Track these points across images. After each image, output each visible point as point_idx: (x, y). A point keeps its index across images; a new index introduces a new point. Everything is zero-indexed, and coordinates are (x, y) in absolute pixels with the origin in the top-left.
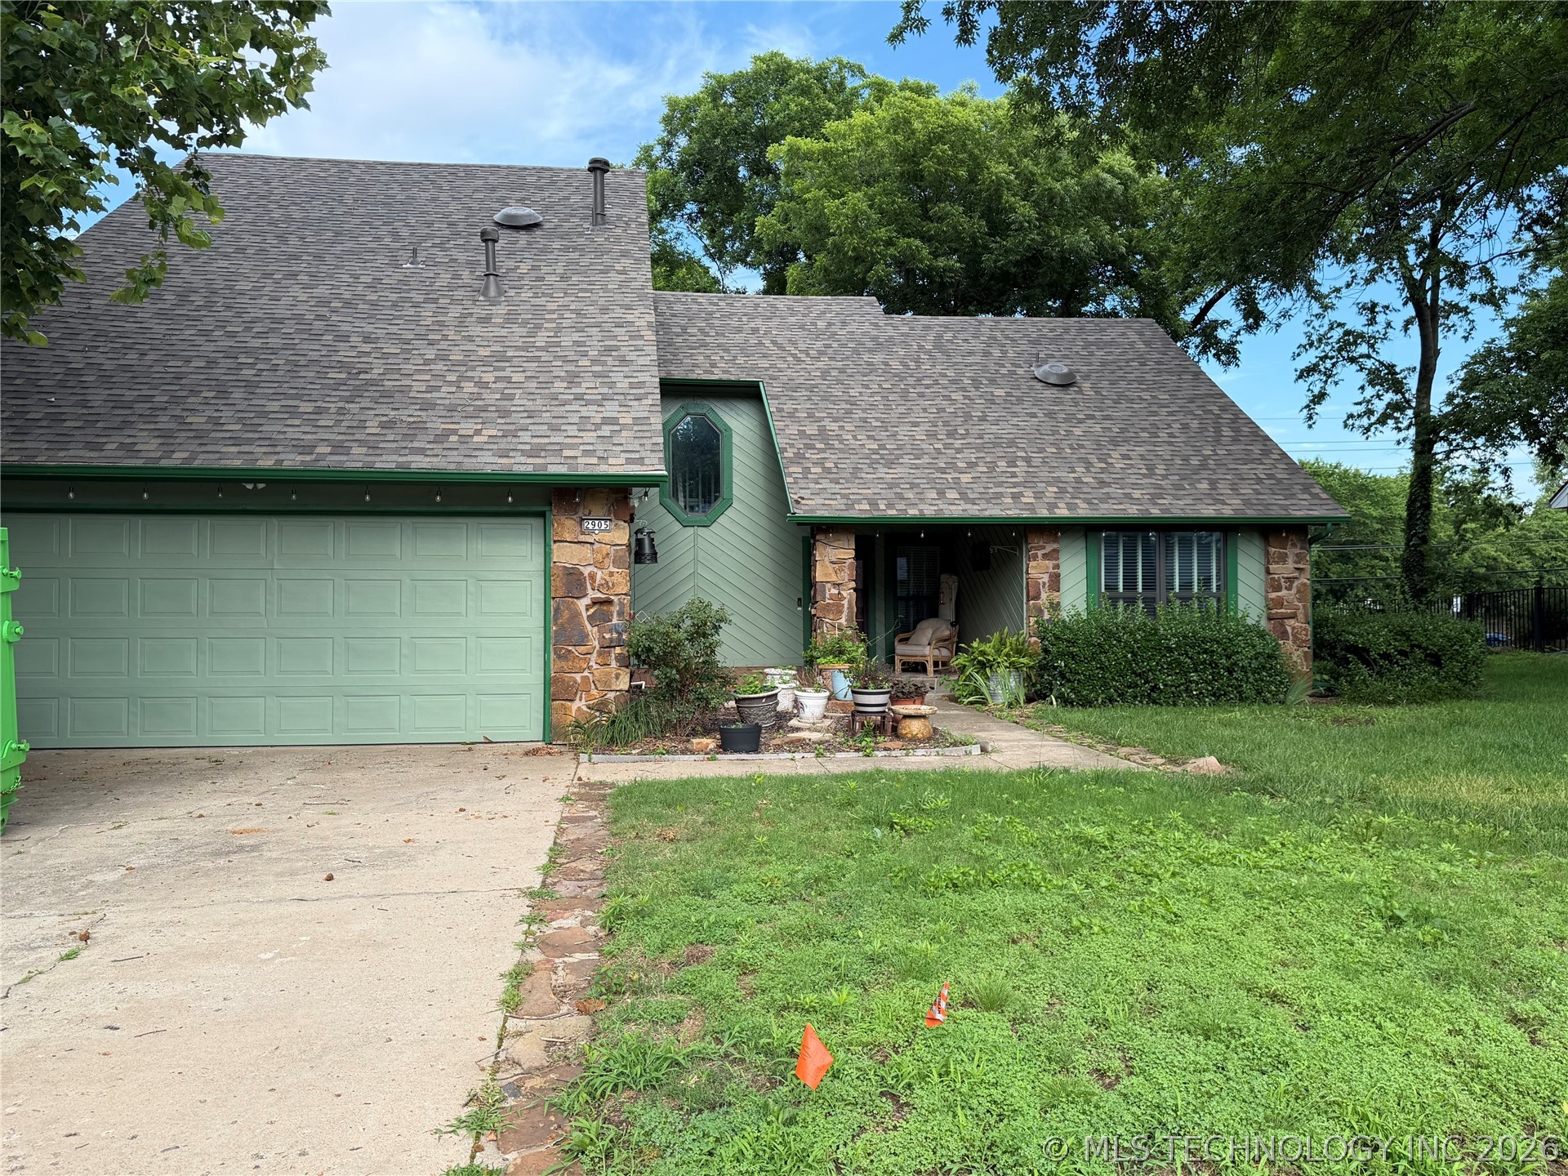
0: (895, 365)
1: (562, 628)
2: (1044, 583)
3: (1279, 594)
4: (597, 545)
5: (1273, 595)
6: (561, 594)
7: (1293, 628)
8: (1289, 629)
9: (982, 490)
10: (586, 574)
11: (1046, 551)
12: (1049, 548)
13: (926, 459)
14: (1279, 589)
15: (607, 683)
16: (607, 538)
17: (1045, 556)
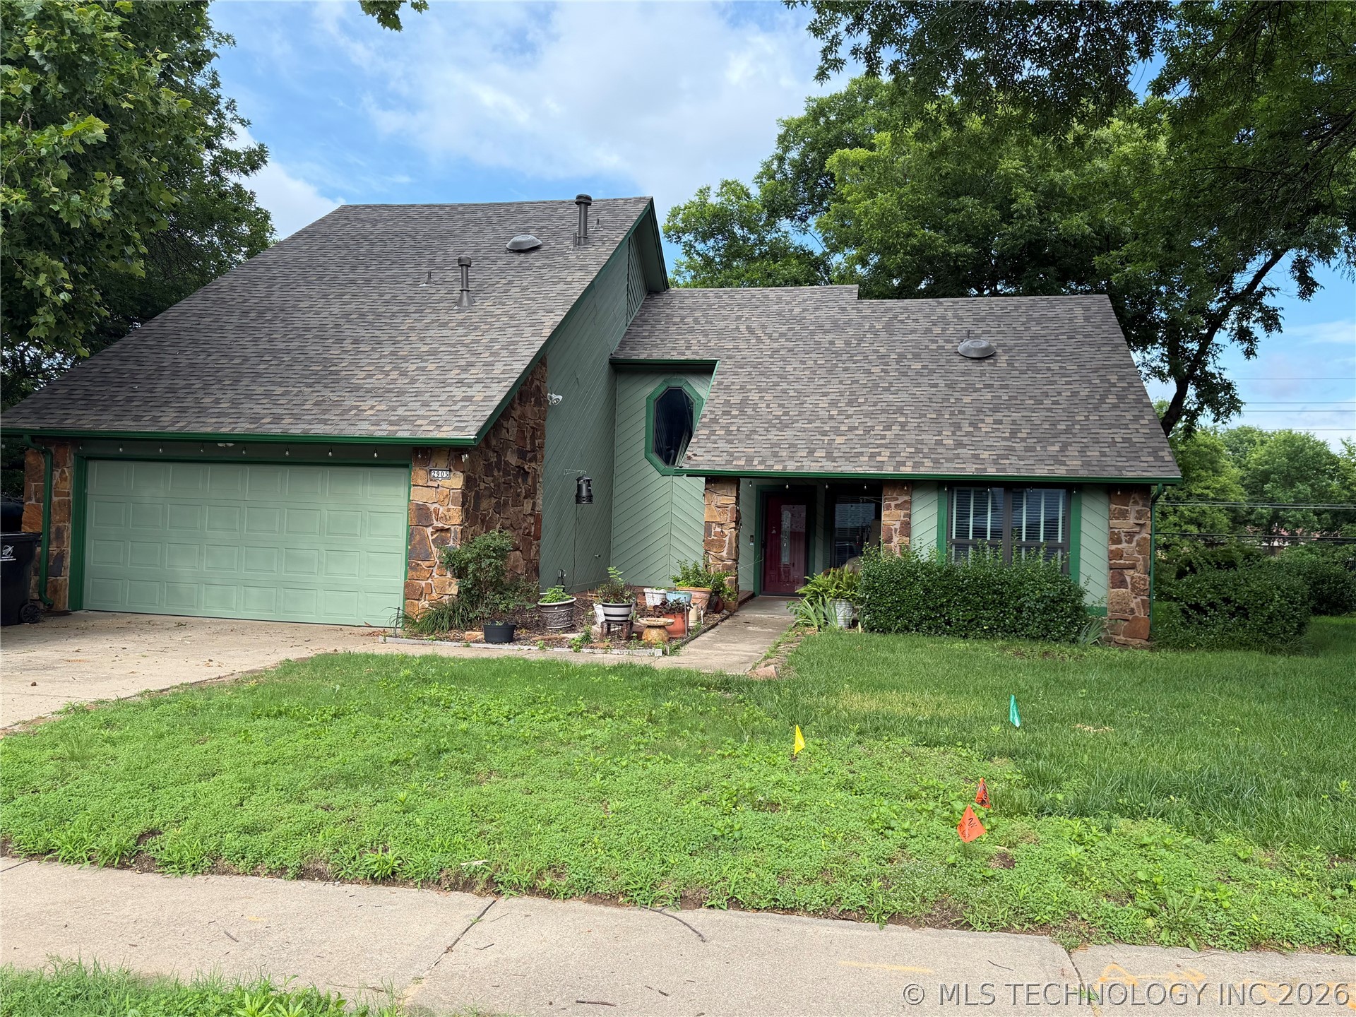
0: (840, 344)
1: (414, 548)
2: (896, 530)
3: (1119, 546)
4: (440, 488)
5: (1114, 547)
6: (415, 523)
7: (1132, 578)
8: (1128, 579)
9: (848, 450)
10: (432, 509)
11: (899, 502)
12: (902, 499)
13: (818, 424)
14: (1120, 542)
15: (443, 588)
16: (447, 483)
17: (897, 506)
